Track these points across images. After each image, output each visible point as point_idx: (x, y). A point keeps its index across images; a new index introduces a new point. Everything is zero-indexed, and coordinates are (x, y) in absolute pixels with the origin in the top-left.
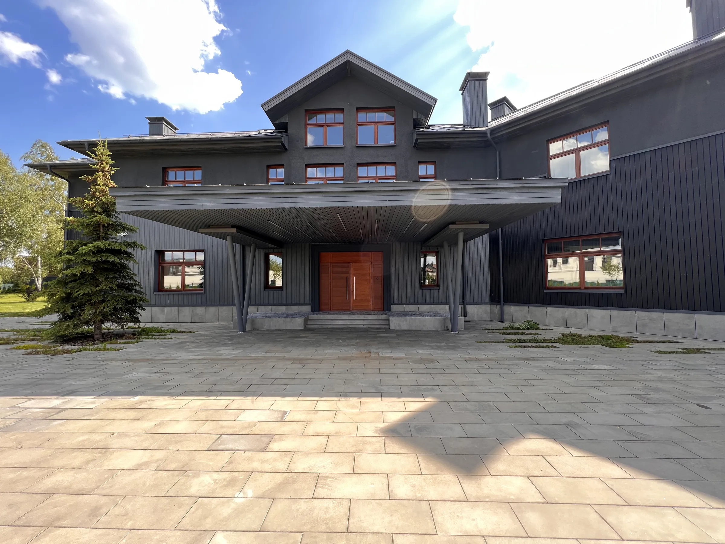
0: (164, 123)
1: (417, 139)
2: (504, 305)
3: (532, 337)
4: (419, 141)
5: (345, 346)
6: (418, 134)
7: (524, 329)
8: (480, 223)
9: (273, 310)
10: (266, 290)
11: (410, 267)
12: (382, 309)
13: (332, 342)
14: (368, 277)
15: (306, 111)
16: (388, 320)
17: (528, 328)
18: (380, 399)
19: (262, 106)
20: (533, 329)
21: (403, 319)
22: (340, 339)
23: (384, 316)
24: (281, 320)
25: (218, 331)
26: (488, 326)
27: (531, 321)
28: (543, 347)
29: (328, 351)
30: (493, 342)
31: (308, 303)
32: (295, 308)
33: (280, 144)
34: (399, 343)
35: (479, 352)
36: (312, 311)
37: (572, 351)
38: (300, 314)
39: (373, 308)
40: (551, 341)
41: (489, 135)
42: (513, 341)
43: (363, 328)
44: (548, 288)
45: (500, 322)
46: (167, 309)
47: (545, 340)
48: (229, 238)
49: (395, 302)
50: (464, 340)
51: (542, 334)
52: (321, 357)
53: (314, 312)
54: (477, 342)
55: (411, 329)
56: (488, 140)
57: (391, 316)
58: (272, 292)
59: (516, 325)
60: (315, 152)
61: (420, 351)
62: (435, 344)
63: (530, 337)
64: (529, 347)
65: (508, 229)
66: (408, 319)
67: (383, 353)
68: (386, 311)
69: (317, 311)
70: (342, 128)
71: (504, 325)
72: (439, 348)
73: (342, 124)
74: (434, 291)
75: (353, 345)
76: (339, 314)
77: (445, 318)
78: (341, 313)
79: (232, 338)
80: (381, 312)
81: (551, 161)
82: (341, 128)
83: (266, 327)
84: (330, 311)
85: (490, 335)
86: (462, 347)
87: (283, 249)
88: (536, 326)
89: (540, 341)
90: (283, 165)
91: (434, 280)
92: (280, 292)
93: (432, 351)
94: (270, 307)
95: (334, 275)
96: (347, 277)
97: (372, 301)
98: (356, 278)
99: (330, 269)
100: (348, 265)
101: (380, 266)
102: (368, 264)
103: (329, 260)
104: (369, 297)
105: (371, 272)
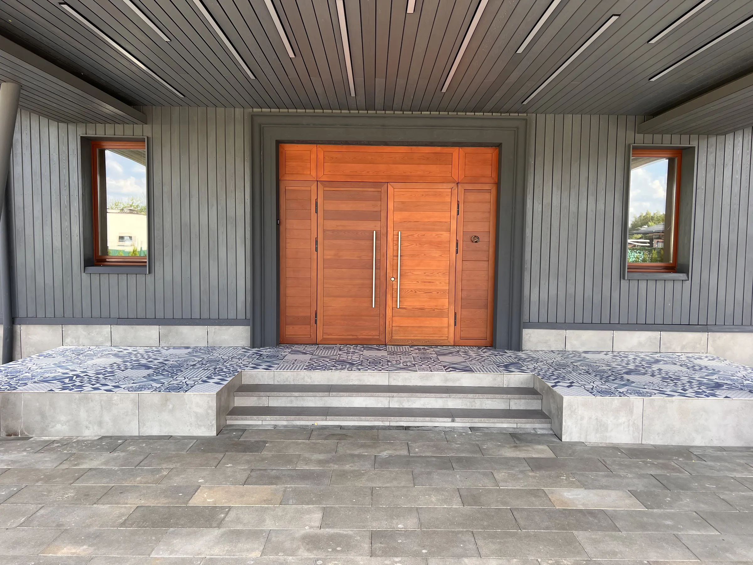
9: (116, 337)
10: (91, 269)
11: (592, 199)
12: (489, 339)
14: (445, 235)
16: (539, 394)
23: (517, 378)
24: (124, 400)
31: (241, 316)
32: (194, 335)
36: (253, 346)
38: (203, 369)
39: (458, 338)
49: (534, 318)
53: (262, 351)
55: (646, 442)
58: (113, 278)
66: (636, 400)
68: (503, 348)
69: (272, 347)
74: (670, 284)
84: (315, 344)
87: (147, 128)
92: (141, 278)
94: (106, 329)
95: (331, 224)
96: (375, 232)
97: (455, 314)
98: (403, 235)
99: (316, 203)
100: (380, 190)
101: (487, 196)
102: (445, 188)
103: (314, 173)
104: (445, 302)
105: (454, 217)
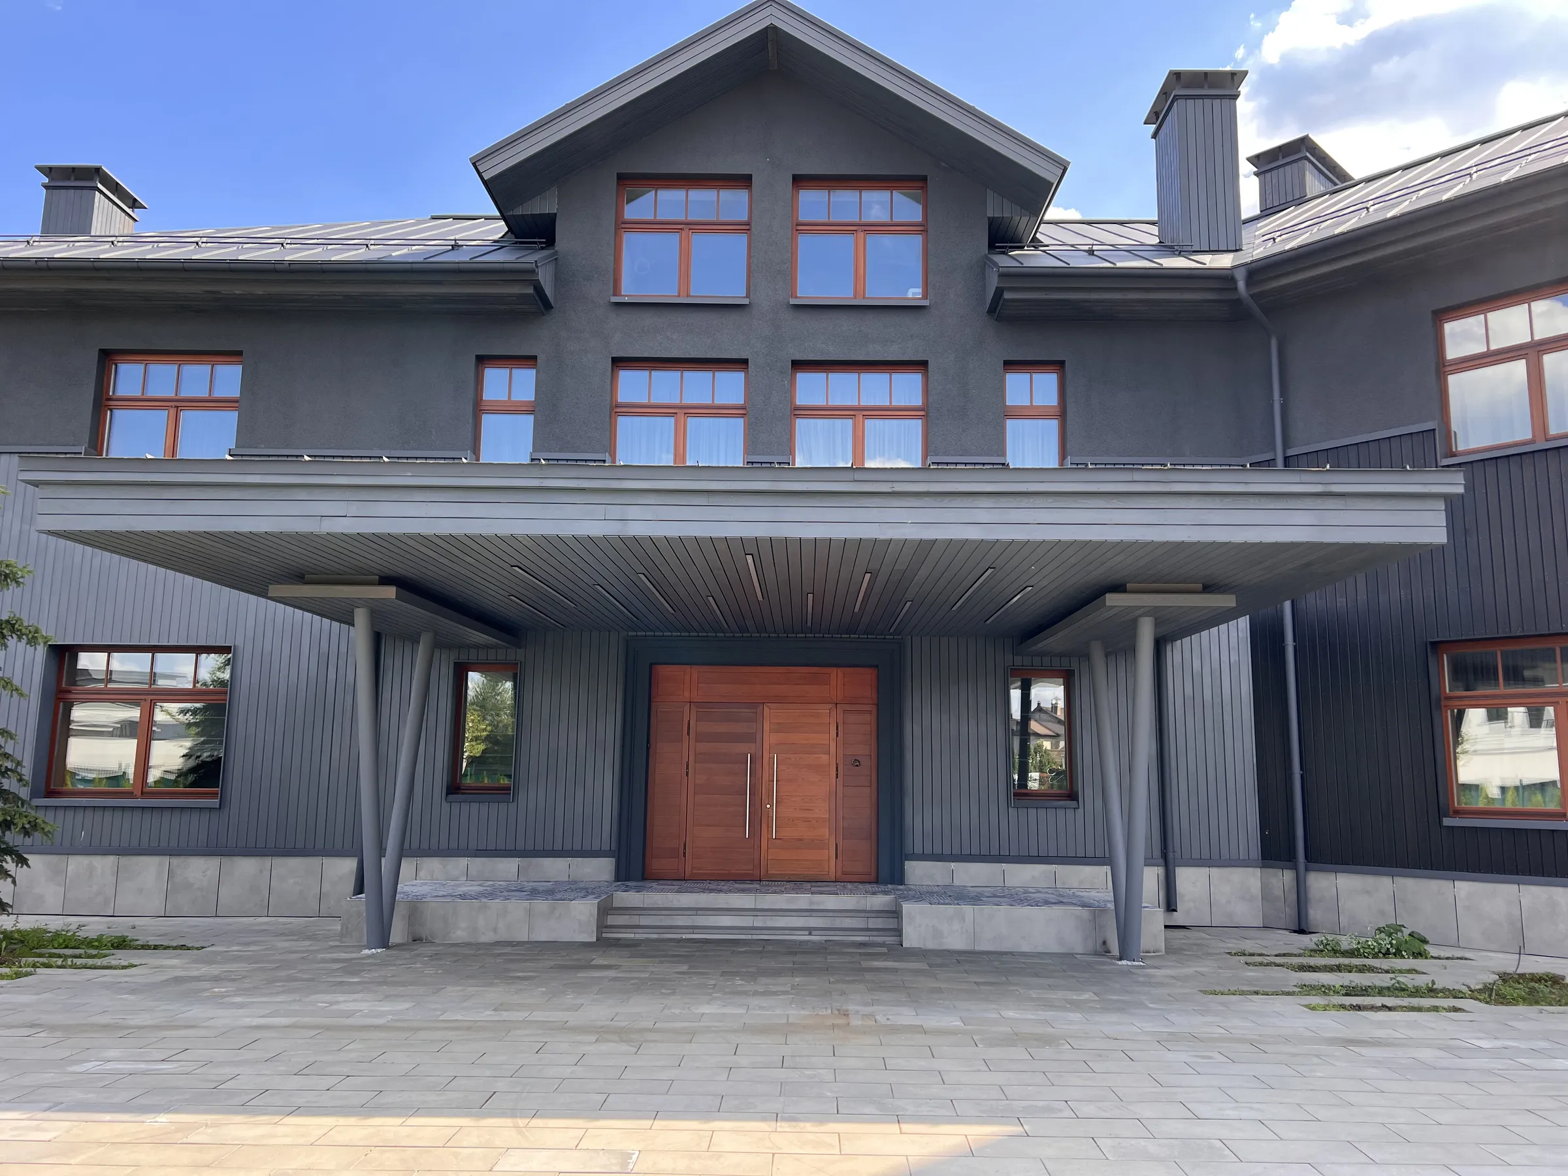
0: (100, 186)
1: (999, 292)
2: (1307, 870)
3: (1391, 979)
4: (1007, 295)
5: (756, 993)
6: (1003, 276)
7: (1375, 956)
8: (1208, 588)
9: (473, 871)
10: (452, 798)
11: (973, 722)
12: (874, 874)
13: (713, 982)
14: (825, 758)
15: (622, 179)
16: (896, 914)
17: (1387, 954)
18: (895, 1128)
19: (474, 164)
20: (1403, 957)
21: (951, 909)
22: (737, 974)
23: (880, 901)
24: (517, 907)
25: (287, 944)
26: (1248, 946)
27: (1399, 928)
28: (1419, 1009)
29: (706, 1009)
30: (1257, 993)
31: (606, 847)
32: (555, 868)
33: (531, 291)
34: (939, 990)
35: (1209, 1019)
36: (619, 879)
37: (1510, 1023)
38: (577, 889)
39: (839, 873)
40: (1456, 994)
41: (1241, 285)
42: (1325, 990)
43: (807, 942)
44: (1457, 813)
45: (1295, 932)
46: (77, 864)
47: (1432, 991)
48: (361, 617)
49: (918, 849)
50: (1161, 985)
51: (1432, 972)
52: (687, 1024)
53: (629, 883)
54: (1205, 992)
55: (978, 948)
56: (1239, 301)
57: (907, 898)
58: (474, 807)
59: (1346, 943)
60: (648, 319)
61: (1011, 1014)
62: (1060, 994)
63: (1384, 980)
64: (1372, 1008)
65: (1314, 602)
66: (967, 909)
67: (890, 1017)
68: (886, 883)
69: (638, 881)
70: (744, 238)
71: (1307, 941)
72: (1076, 1006)
73: (745, 227)
74: (1061, 813)
75: (784, 993)
76: (720, 891)
77: (1096, 911)
78: (723, 885)
79: (352, 968)
80: (868, 887)
81: (1453, 380)
82: (740, 242)
83: (459, 933)
84: (683, 879)
85: (1252, 973)
86: (1151, 1005)
87: (520, 652)
88: (1416, 947)
89: (1416, 992)
90: (534, 358)
91: (1059, 773)
92: (503, 806)
93: (1049, 1014)
94: (463, 862)
95: (703, 747)
96: (749, 755)
97: (836, 845)
98: (779, 758)
99: (689, 724)
100: (755, 711)
101: (867, 717)
102: (824, 710)
103: (687, 694)
104: (825, 832)
105: (833, 739)
